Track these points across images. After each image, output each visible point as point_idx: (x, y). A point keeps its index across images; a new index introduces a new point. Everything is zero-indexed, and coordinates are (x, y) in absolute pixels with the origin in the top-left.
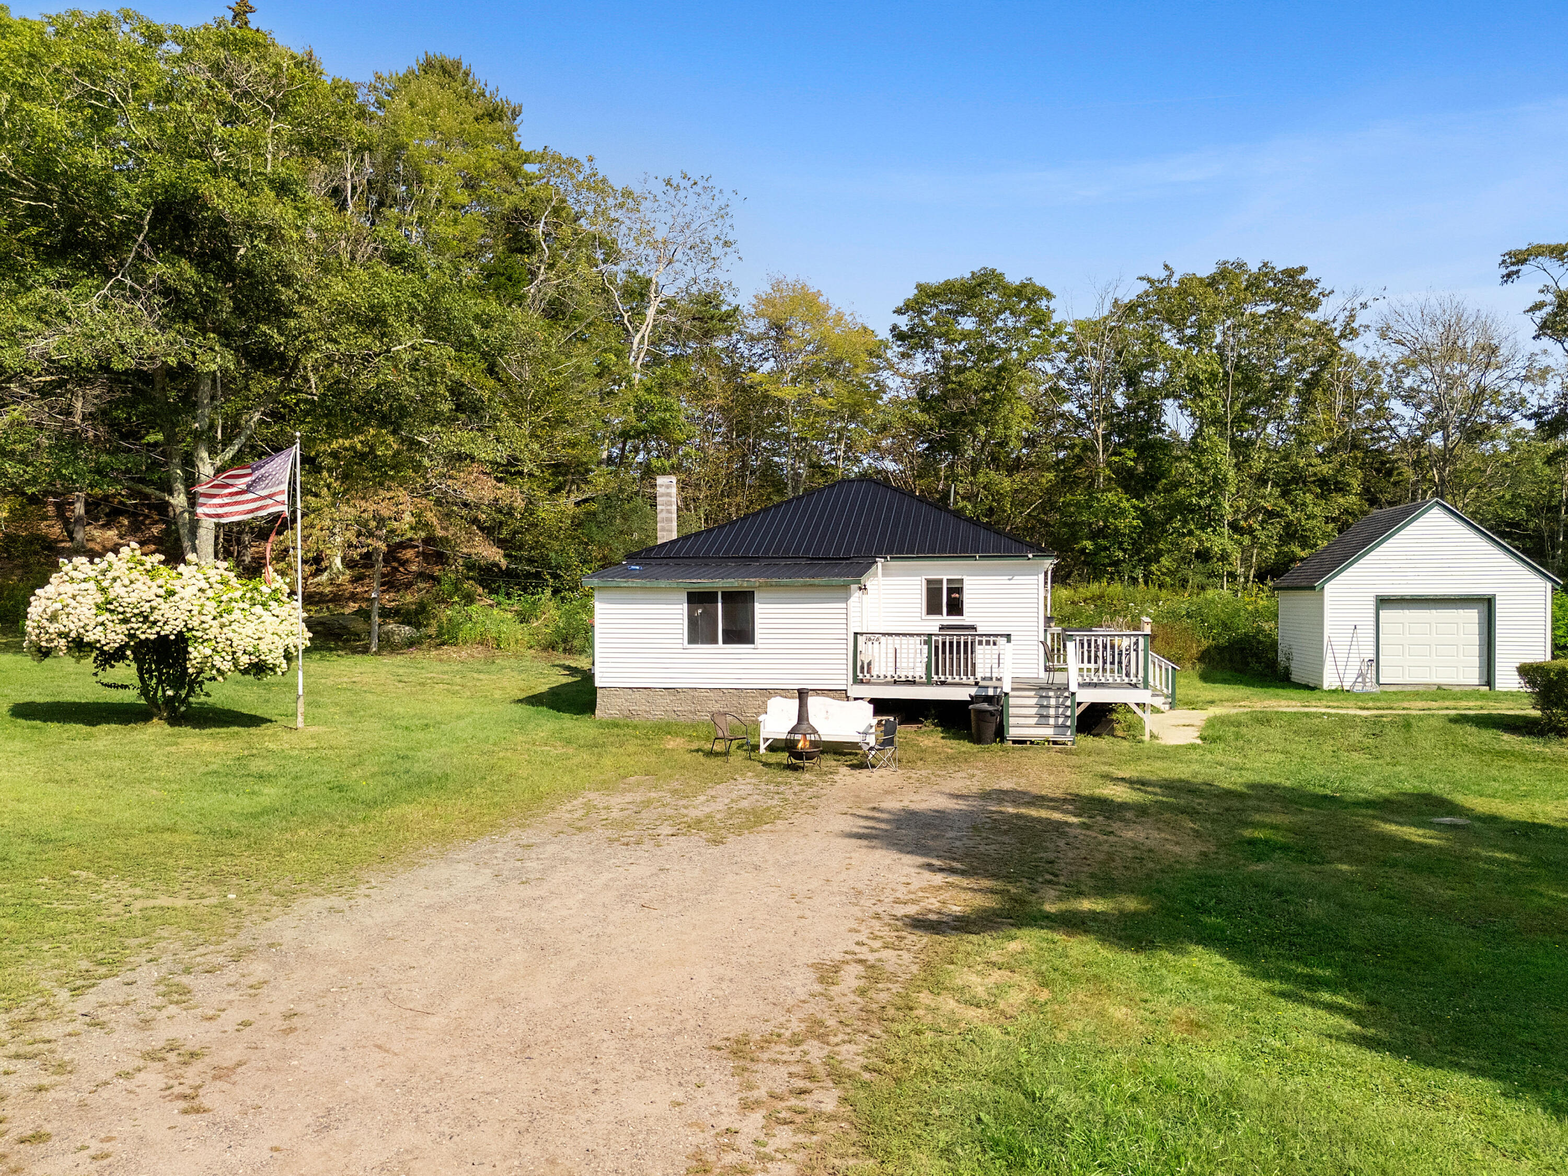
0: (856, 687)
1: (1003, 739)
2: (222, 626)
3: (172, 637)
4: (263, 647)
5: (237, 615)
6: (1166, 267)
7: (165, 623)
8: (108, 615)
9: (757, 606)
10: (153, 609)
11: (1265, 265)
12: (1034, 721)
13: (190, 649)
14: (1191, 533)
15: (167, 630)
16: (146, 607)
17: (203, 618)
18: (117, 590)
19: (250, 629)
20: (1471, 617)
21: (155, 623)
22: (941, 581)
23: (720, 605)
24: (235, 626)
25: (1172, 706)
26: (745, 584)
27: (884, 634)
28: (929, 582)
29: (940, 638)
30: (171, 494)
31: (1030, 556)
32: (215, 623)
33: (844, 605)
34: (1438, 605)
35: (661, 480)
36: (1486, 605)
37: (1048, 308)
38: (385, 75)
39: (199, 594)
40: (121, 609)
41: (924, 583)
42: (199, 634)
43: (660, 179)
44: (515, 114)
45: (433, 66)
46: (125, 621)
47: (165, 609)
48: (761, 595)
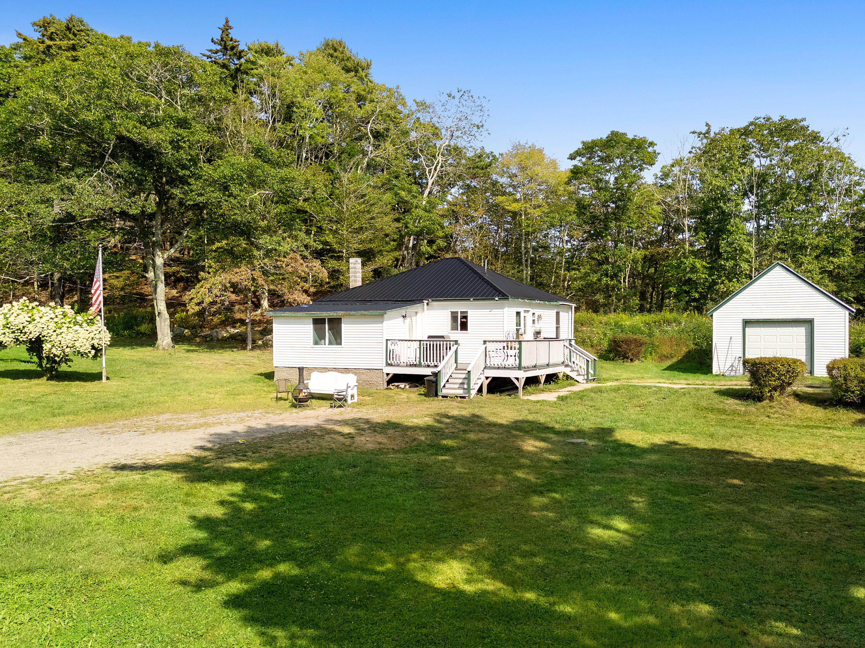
0: (387, 368)
1: (437, 395)
2: (57, 335)
3: (33, 340)
4: (77, 344)
5: (64, 329)
6: (707, 125)
7: (30, 333)
8: (7, 329)
9: (343, 325)
10: (24, 327)
11: (782, 118)
12: (457, 386)
13: (43, 345)
14: (722, 283)
15: (31, 336)
16: (21, 326)
17: (48, 331)
18: (11, 319)
19: (70, 336)
20: (801, 331)
21: (26, 333)
22: (457, 312)
23: (327, 325)
24: (63, 335)
25: (587, 382)
26: (335, 314)
27: (399, 340)
28: (452, 313)
29: (428, 343)
30: (147, 272)
31: (497, 299)
32: (55, 334)
33: (381, 325)
34: (781, 325)
35: (351, 260)
36: (810, 325)
37: (655, 152)
38: (304, 52)
39: (51, 320)
40: (11, 327)
41: (450, 314)
42: (47, 338)
43: (445, 94)
44: (368, 66)
45: (328, 45)
46: (13, 332)
47: (31, 327)
48: (345, 320)
